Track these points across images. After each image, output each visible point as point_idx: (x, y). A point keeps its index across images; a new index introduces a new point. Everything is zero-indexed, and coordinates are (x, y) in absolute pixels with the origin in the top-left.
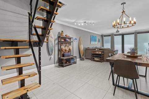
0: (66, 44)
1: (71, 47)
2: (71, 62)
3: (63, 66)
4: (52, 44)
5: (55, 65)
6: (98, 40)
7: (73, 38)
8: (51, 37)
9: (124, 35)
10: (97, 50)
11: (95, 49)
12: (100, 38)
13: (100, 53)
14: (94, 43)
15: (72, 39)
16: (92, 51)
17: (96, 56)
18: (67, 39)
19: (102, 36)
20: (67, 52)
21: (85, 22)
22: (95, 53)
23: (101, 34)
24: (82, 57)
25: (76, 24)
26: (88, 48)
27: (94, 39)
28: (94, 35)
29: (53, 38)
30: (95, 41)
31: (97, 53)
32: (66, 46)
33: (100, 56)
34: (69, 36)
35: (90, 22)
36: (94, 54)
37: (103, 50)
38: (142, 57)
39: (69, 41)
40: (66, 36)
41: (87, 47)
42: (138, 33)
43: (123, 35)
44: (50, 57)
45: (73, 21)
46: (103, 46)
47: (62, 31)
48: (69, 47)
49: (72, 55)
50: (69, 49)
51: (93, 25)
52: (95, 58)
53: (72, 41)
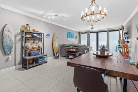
0: (35, 40)
1: (40, 44)
2: (40, 62)
3: (26, 68)
4: (10, 40)
5: (16, 67)
6: (75, 37)
7: (43, 33)
8: (8, 31)
9: (99, 33)
10: (71, 47)
11: (70, 46)
12: (77, 35)
13: (74, 50)
14: (71, 39)
15: (43, 35)
16: (67, 48)
17: (70, 53)
18: (36, 35)
19: (80, 33)
20: (36, 49)
21: (56, 15)
22: (69, 50)
23: (78, 31)
24: (56, 55)
25: (45, 17)
26: (64, 45)
27: (71, 36)
28: (71, 32)
29: (11, 32)
30: (72, 37)
31: (71, 50)
32: (34, 43)
33: (74, 53)
34: (38, 32)
35: (62, 15)
36: (69, 52)
37: (77, 47)
38: (113, 57)
39: (38, 37)
40: (33, 30)
41: (62, 43)
42: (110, 31)
43: (97, 33)
44: (7, 57)
45: (42, 13)
46: (80, 43)
47: (27, 25)
48: (38, 44)
49: (43, 53)
50: (39, 47)
51: (66, 19)
52: (70, 55)
53: (43, 37)
